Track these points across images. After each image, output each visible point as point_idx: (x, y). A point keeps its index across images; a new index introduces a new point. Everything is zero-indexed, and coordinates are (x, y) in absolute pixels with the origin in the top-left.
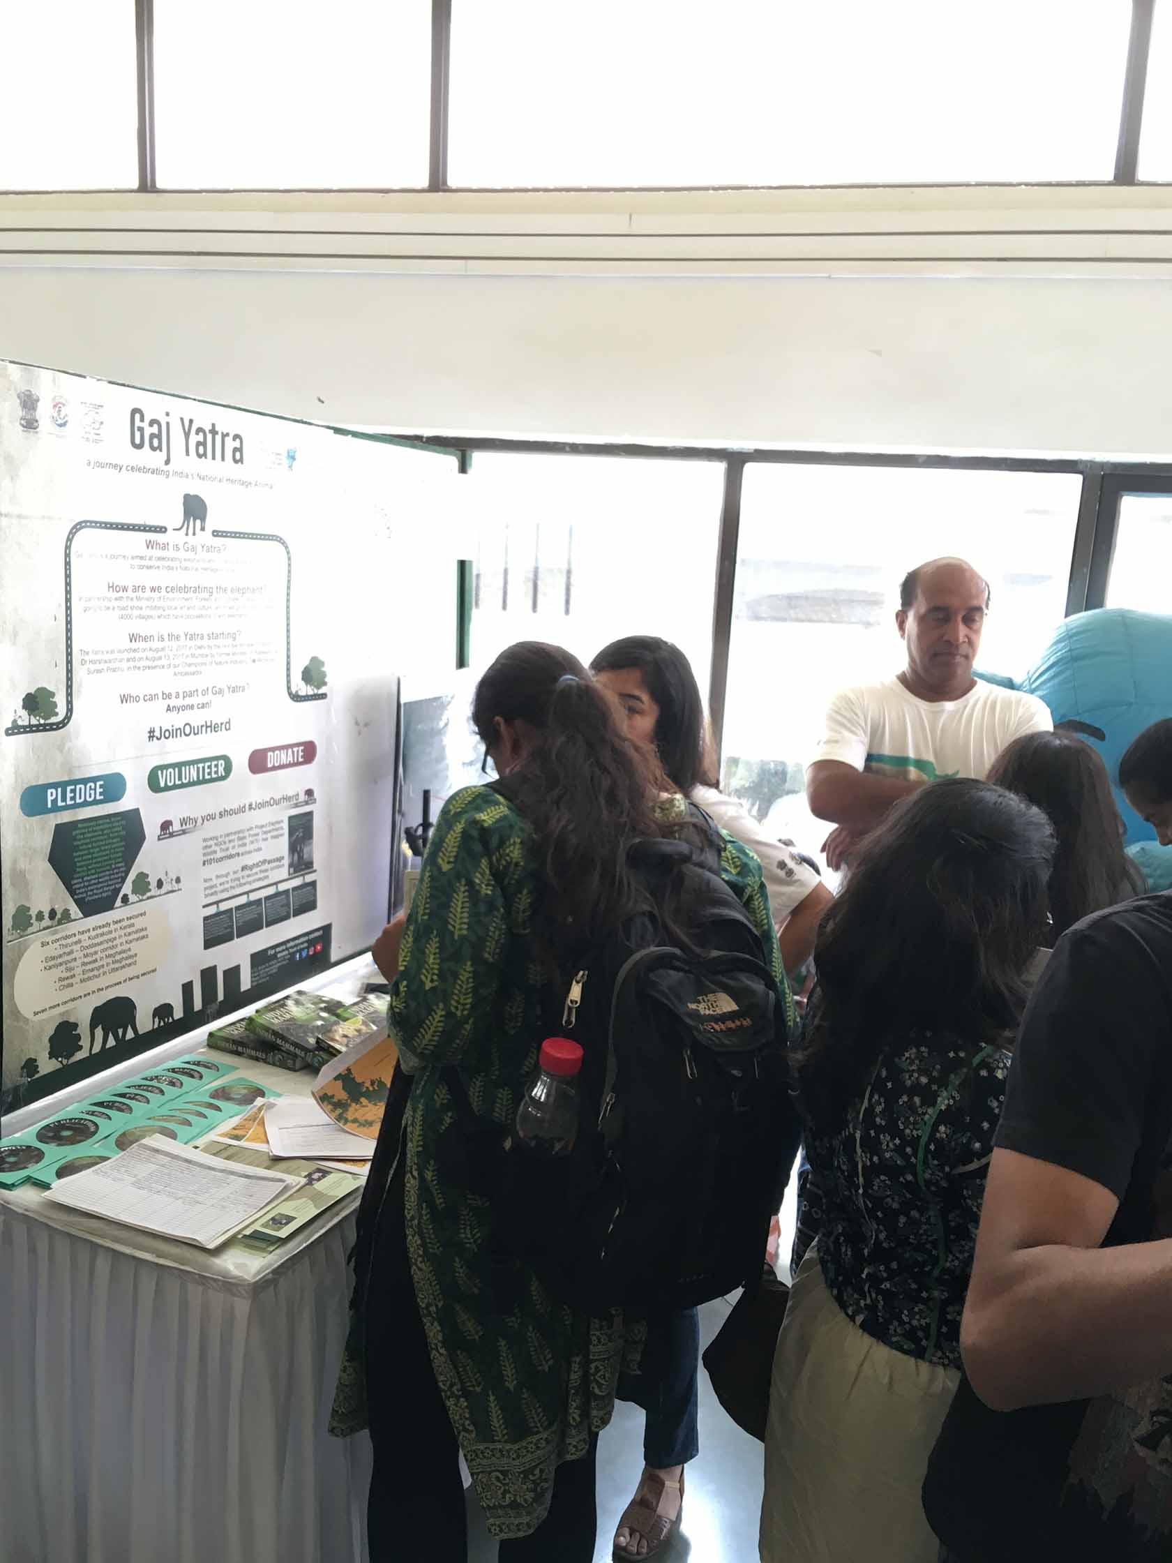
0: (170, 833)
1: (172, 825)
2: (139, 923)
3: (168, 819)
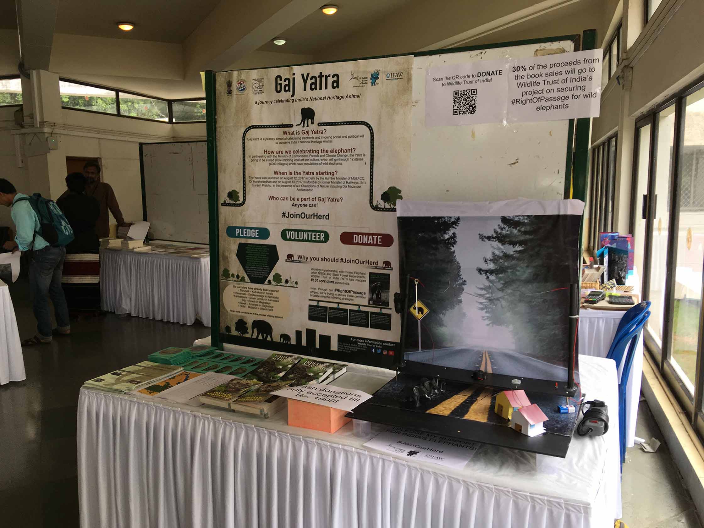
0: (292, 260)
1: (293, 257)
2: (275, 294)
3: (292, 254)
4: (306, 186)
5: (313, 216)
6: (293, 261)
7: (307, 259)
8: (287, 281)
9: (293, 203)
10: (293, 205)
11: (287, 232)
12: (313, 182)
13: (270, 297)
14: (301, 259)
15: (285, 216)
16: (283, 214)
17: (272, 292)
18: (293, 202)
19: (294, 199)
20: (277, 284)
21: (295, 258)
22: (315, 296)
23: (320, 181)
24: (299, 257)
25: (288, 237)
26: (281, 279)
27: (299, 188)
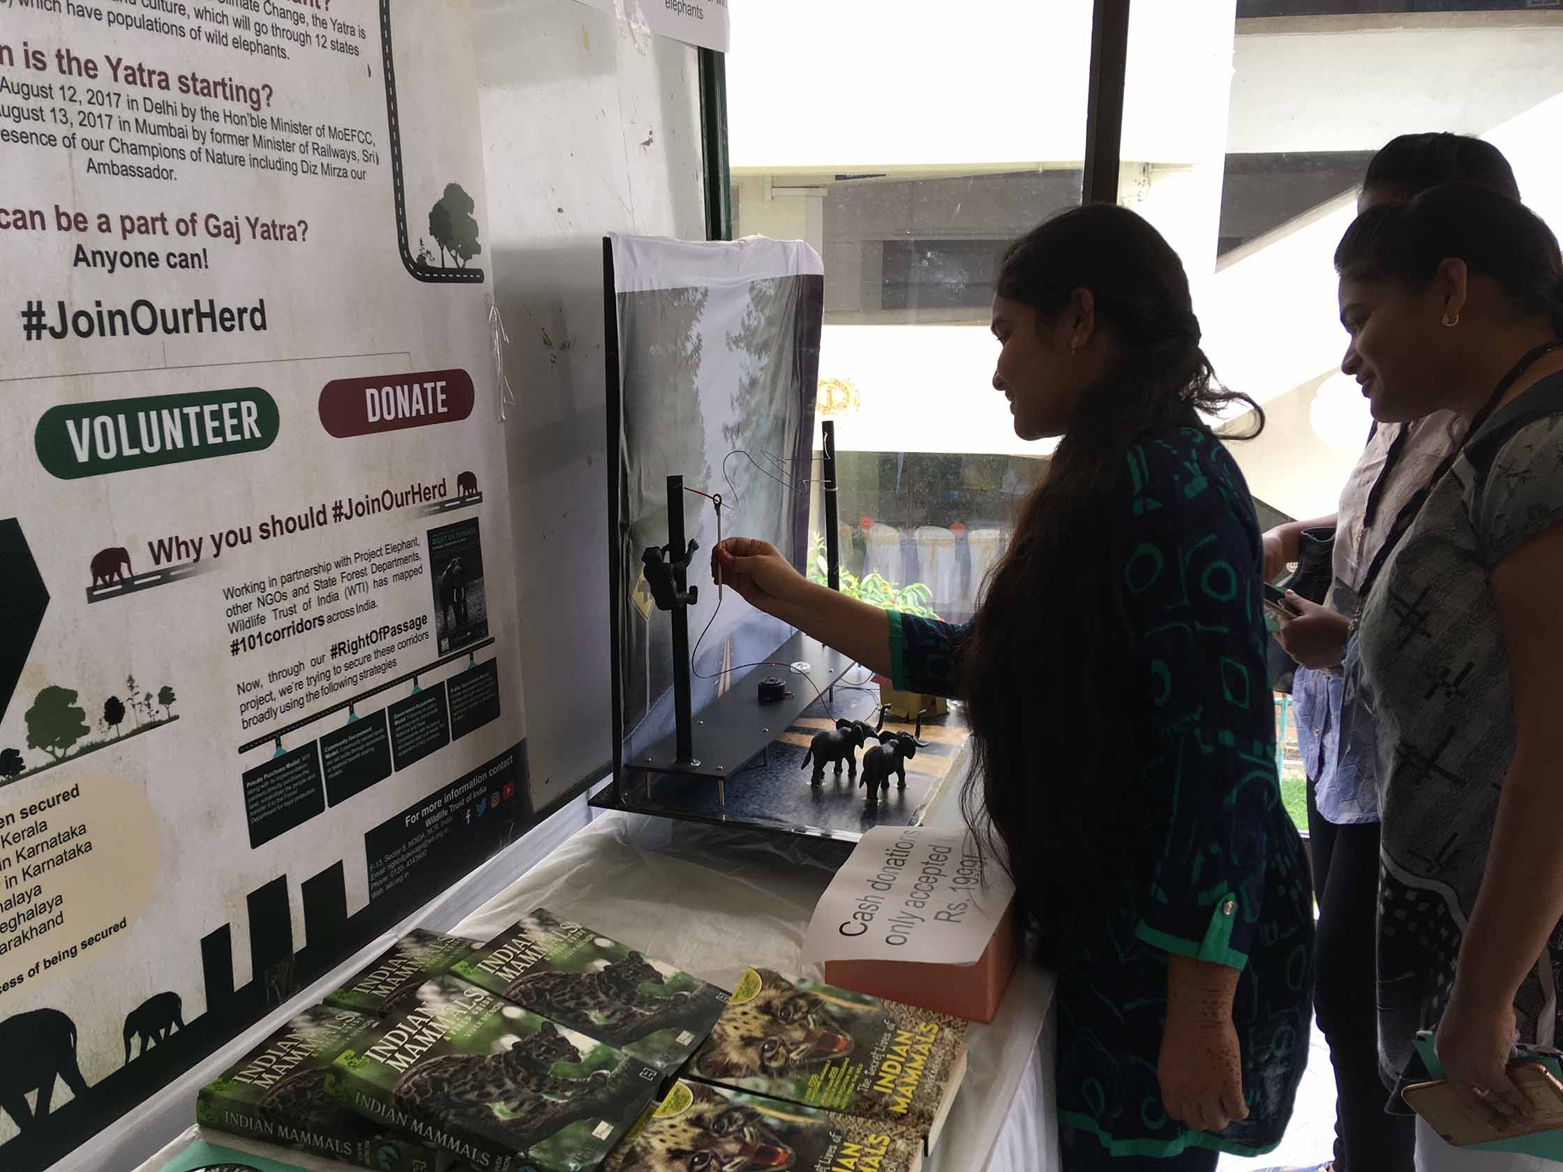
0: (122, 581)
1: (127, 561)
2: (58, 819)
3: (119, 545)
4: (135, 149)
5: (193, 319)
6: (129, 586)
7: (198, 551)
8: (114, 711)
9: (80, 248)
10: (80, 256)
11: (70, 424)
12: (169, 130)
13: (33, 852)
14: (169, 559)
15: (40, 327)
16: (28, 314)
17: (40, 817)
18: (74, 237)
19: (78, 222)
20: (59, 752)
21: (141, 563)
22: (262, 718)
23: (204, 126)
24: (160, 550)
25: (82, 456)
26: (80, 714)
27: (98, 157)
